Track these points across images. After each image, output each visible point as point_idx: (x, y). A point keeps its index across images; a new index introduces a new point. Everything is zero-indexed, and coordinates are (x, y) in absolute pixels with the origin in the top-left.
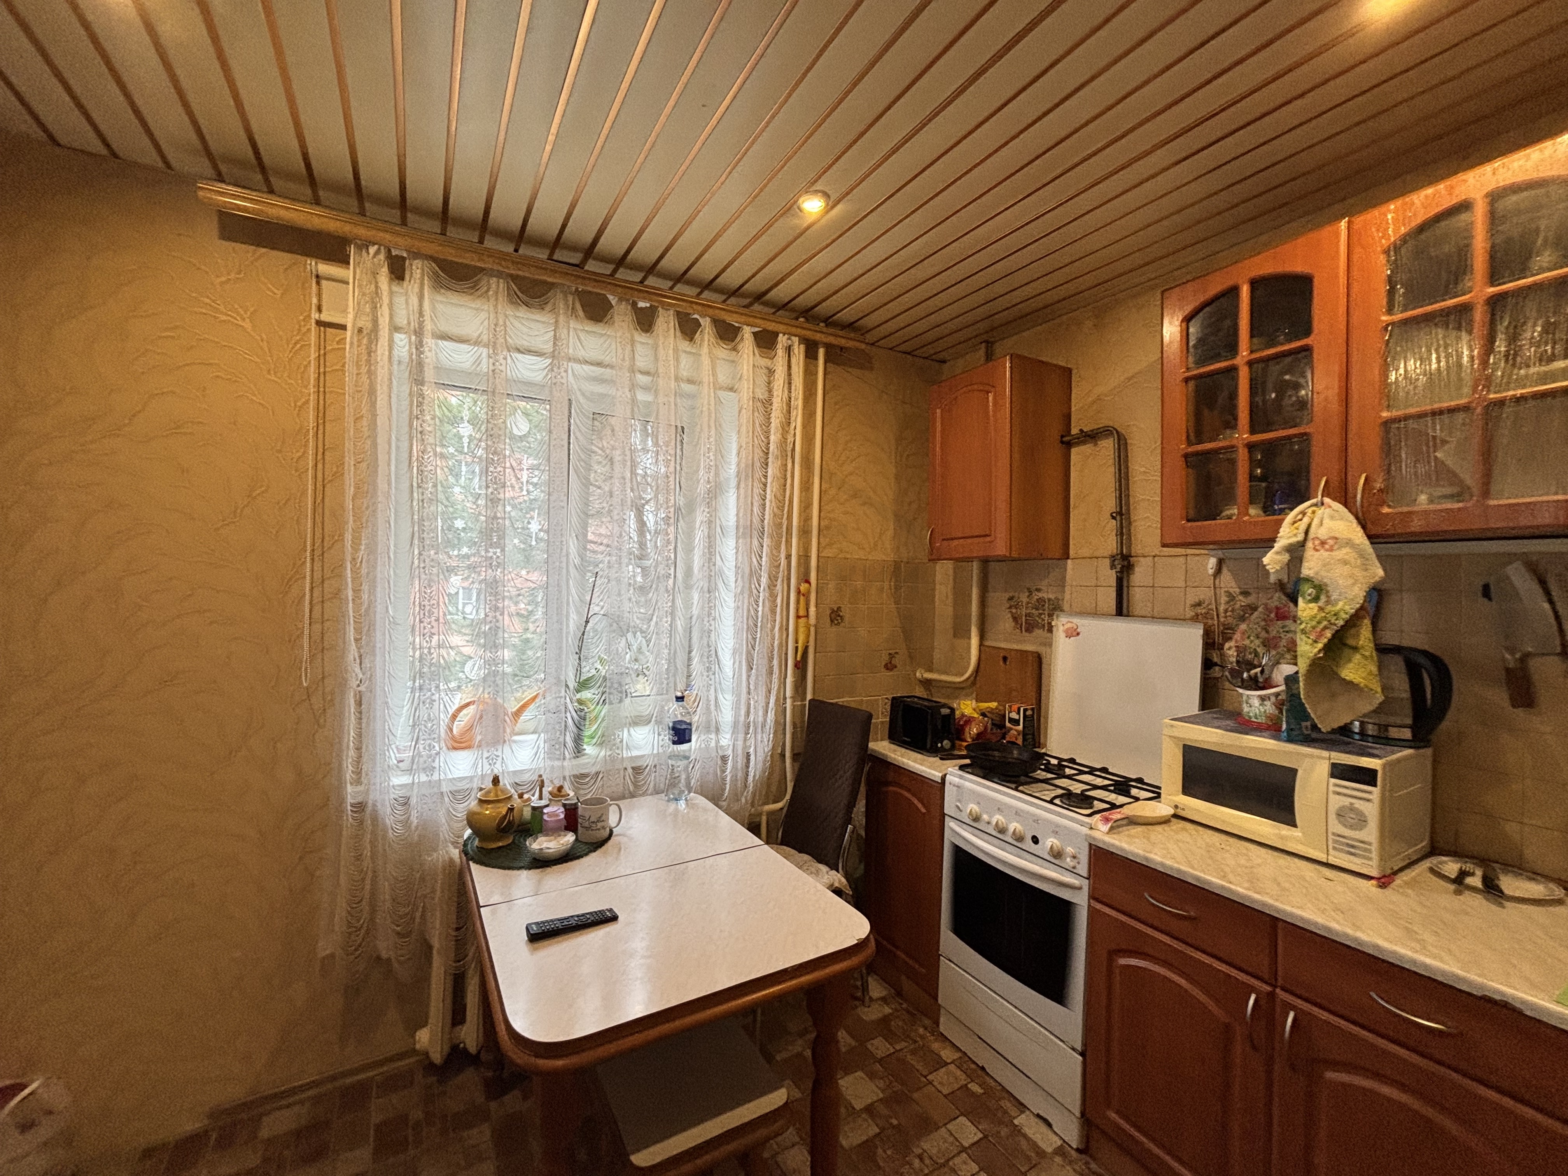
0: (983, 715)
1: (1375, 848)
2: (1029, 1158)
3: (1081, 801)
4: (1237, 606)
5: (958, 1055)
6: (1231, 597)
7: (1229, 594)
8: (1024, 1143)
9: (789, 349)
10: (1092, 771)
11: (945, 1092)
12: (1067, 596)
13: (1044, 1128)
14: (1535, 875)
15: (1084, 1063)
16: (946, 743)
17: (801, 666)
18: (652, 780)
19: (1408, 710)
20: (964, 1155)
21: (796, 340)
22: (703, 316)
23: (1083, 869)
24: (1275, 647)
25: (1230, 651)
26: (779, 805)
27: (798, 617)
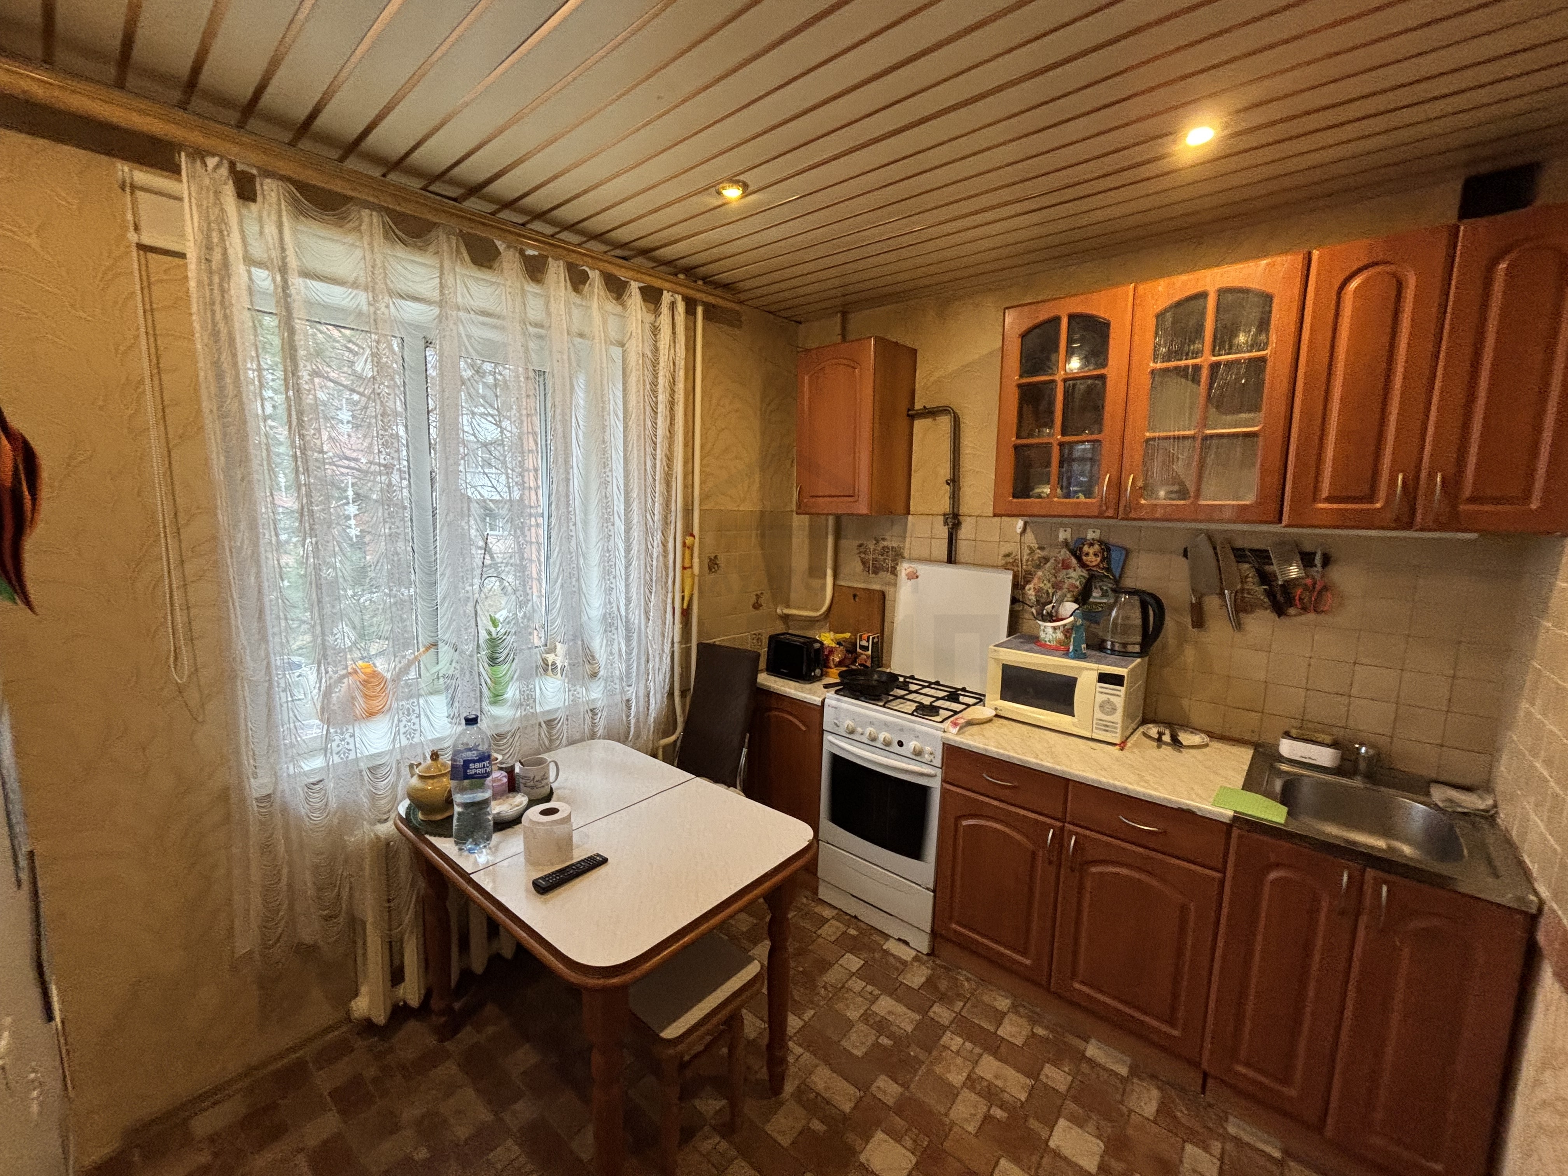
0: (839, 644)
1: (1119, 726)
2: (897, 969)
3: (927, 711)
4: (1036, 557)
5: (836, 911)
6: (1032, 551)
7: (1030, 548)
8: (891, 959)
9: (673, 306)
10: (930, 685)
11: (833, 938)
12: (907, 545)
13: (903, 946)
14: (1195, 730)
15: (935, 897)
16: (818, 672)
17: (686, 614)
18: (564, 730)
19: (1139, 631)
20: (854, 978)
21: (679, 298)
22: (592, 268)
23: (938, 762)
24: (1061, 588)
25: (1030, 592)
26: (673, 738)
27: (684, 568)
